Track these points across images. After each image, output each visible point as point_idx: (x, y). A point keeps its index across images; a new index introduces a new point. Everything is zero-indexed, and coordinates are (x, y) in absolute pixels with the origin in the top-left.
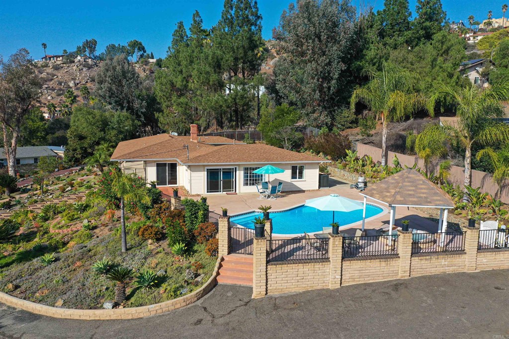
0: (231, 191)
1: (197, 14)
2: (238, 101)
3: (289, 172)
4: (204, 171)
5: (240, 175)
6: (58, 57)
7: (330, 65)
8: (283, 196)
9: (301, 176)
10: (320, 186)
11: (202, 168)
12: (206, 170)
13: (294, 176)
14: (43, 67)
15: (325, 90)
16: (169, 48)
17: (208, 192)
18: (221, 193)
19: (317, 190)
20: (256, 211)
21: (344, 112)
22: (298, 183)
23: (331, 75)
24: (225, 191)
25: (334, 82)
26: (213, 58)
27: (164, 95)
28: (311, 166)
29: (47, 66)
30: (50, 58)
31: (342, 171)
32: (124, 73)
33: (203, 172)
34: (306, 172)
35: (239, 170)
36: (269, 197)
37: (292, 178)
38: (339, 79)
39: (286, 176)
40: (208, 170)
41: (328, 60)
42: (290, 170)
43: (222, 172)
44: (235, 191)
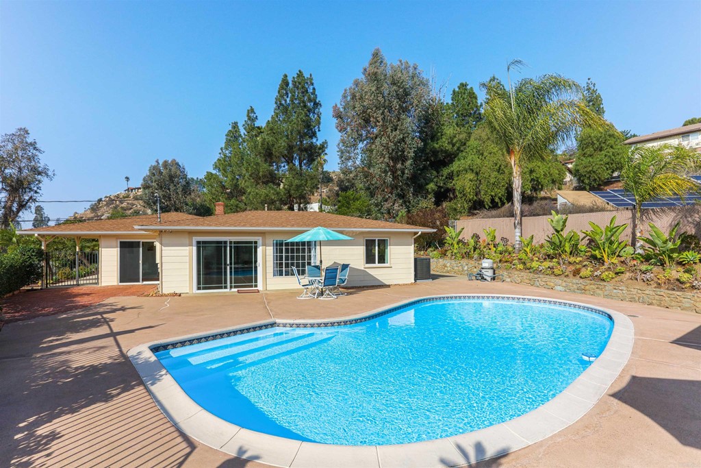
0: (251, 286)
1: (252, 110)
2: (293, 192)
3: (361, 250)
4: (191, 245)
5: (265, 256)
6: (139, 188)
7: (404, 141)
8: (351, 293)
9: (382, 259)
10: (416, 278)
11: (187, 240)
12: (194, 243)
13: (370, 259)
14: (124, 197)
15: (399, 172)
16: (222, 149)
17: (199, 288)
18: (228, 290)
19: (412, 284)
20: (278, 321)
21: (420, 203)
22: (378, 272)
23: (406, 153)
24: (235, 287)
25: (409, 162)
26: (262, 144)
27: (213, 198)
28: (400, 237)
29: (128, 197)
30: (132, 190)
31: (440, 260)
32: (171, 177)
33: (188, 248)
35: (264, 244)
36: (322, 294)
37: (367, 263)
38: (415, 159)
39: (354, 256)
40: (198, 243)
41: (401, 136)
42: (362, 247)
43: (228, 248)
44: (256, 286)
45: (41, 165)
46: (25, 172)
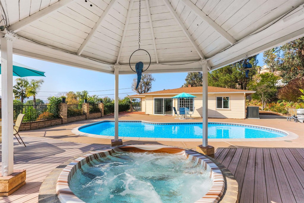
0: (171, 114)
9: (226, 106)
10: (247, 117)
11: (152, 98)
13: (219, 106)
17: (155, 113)
18: (163, 115)
22: (223, 112)
24: (165, 114)
28: (237, 97)
33: (152, 101)
34: (231, 103)
37: (217, 108)
39: (211, 105)
40: (155, 99)
42: (215, 101)
43: (163, 101)
44: (172, 114)
45: (152, 78)
46: (148, 80)
